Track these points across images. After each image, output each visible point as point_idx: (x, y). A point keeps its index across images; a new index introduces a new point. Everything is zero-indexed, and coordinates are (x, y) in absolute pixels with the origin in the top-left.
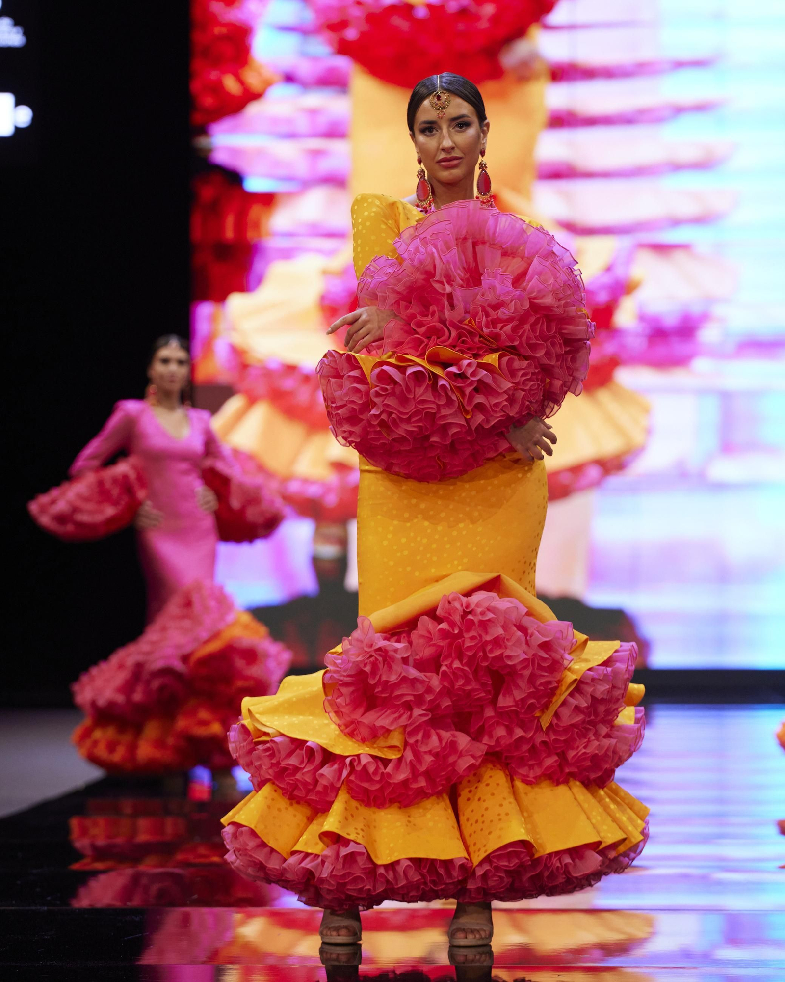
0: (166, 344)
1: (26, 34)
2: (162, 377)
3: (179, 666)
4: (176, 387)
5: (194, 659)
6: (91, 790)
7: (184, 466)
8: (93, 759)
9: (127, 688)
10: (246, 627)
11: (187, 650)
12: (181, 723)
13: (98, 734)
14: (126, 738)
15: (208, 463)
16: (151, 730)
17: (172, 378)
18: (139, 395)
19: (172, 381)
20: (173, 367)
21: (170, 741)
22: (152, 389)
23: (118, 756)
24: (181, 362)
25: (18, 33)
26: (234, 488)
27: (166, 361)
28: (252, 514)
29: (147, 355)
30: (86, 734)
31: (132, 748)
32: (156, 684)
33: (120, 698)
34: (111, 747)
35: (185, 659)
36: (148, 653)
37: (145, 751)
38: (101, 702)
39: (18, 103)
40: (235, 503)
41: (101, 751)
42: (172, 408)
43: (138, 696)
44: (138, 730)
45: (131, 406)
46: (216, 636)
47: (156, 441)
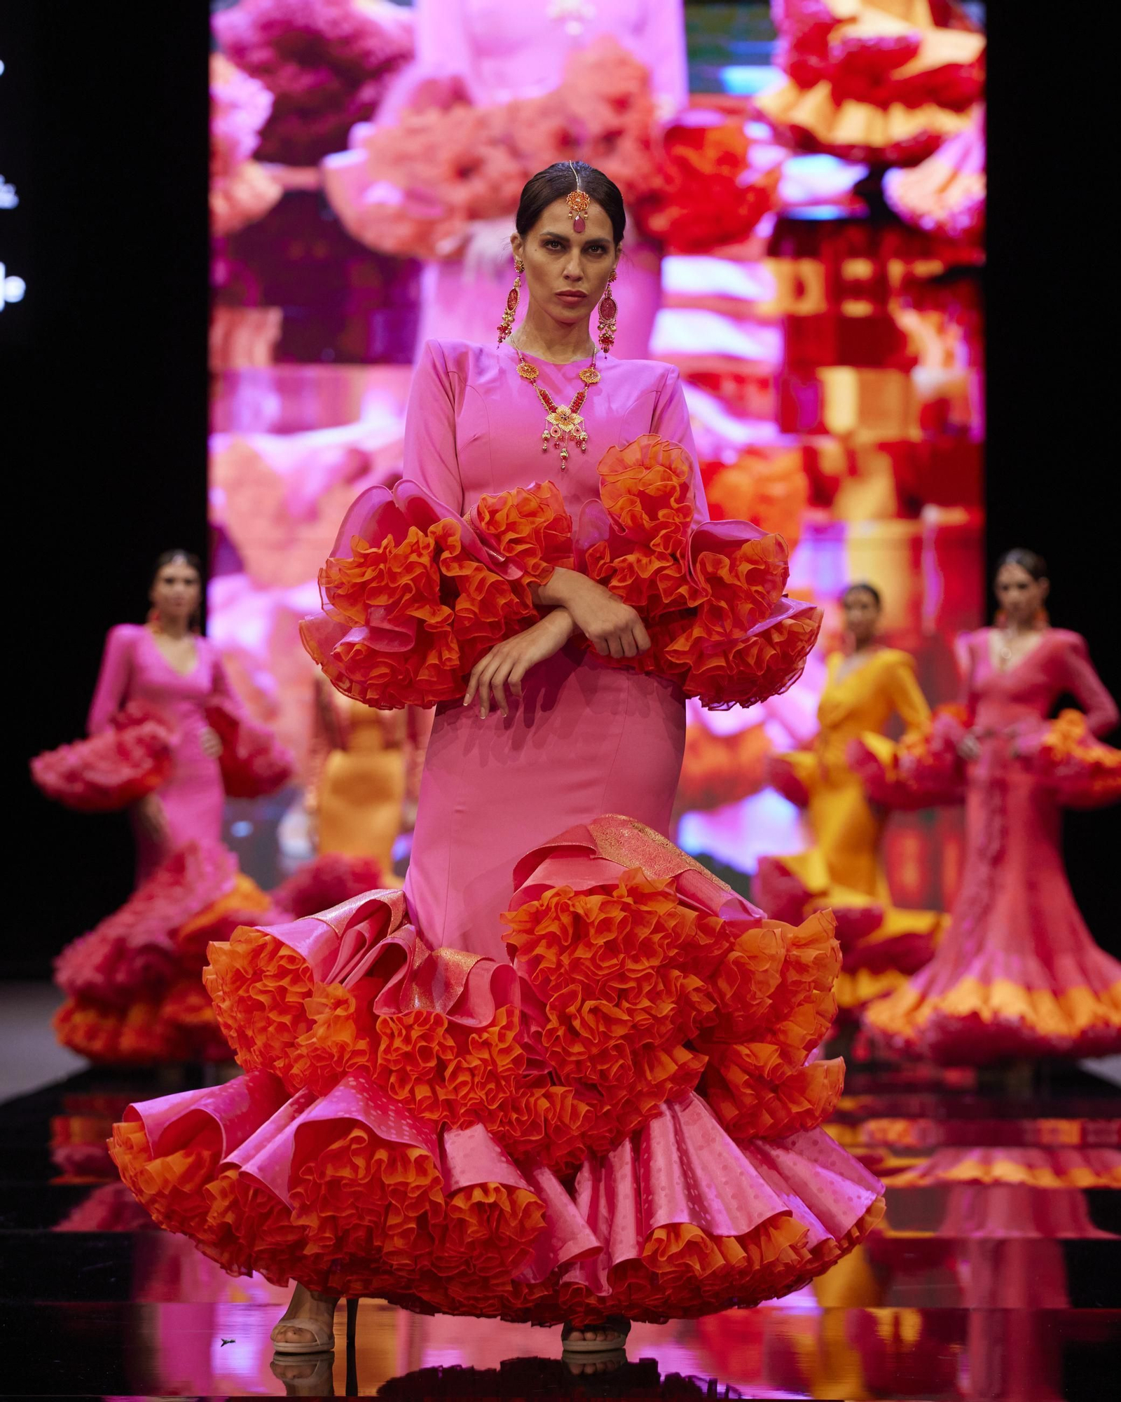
0: (170, 561)
1: (17, 193)
2: (167, 599)
3: (165, 942)
4: (184, 611)
5: (184, 933)
6: (74, 1083)
7: (185, 706)
8: (70, 1044)
9: (107, 967)
10: (246, 897)
11: (175, 923)
12: (169, 1010)
13: (79, 1018)
14: (109, 1023)
15: (215, 701)
16: (137, 1016)
17: (178, 601)
18: (139, 619)
19: (179, 605)
20: (179, 588)
21: (159, 1029)
22: (154, 613)
23: (98, 1045)
24: (188, 582)
25: (9, 192)
26: (243, 732)
27: (170, 581)
28: (259, 765)
29: (148, 574)
30: (66, 1018)
31: (116, 1035)
32: (139, 962)
33: (98, 978)
34: (91, 1033)
35: (173, 933)
36: (131, 926)
37: (128, 1042)
38: (80, 981)
39: (9, 273)
40: (243, 752)
41: (79, 1039)
42: (176, 636)
43: (120, 977)
44: (122, 1014)
45: (124, 633)
46: (209, 907)
47: (156, 675)
